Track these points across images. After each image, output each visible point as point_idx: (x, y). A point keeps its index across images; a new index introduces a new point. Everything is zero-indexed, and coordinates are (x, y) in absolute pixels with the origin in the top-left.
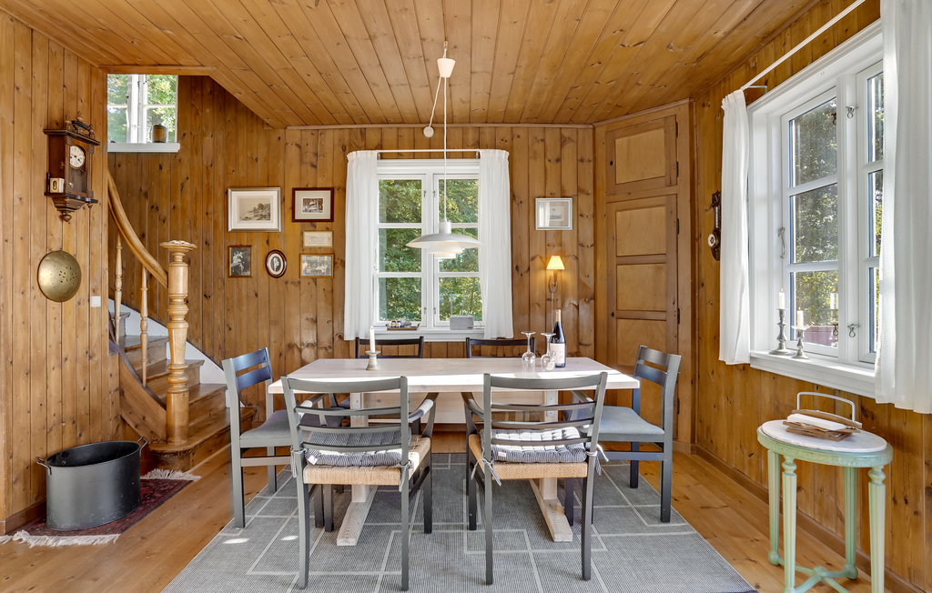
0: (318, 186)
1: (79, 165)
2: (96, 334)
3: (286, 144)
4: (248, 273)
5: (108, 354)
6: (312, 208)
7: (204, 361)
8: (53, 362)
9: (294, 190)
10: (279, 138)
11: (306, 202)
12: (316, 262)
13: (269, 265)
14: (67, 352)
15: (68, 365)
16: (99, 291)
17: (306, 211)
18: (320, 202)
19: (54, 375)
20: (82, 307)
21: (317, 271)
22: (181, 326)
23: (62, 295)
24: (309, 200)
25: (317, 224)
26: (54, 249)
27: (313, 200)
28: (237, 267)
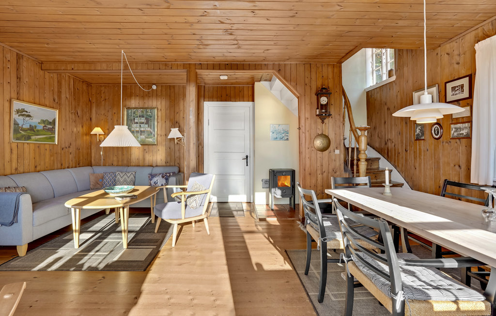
0: (461, 77)
1: (325, 103)
2: (338, 164)
3: (441, 56)
4: (423, 138)
5: (343, 172)
6: (457, 92)
7: (403, 184)
8: (319, 172)
9: (446, 83)
10: (437, 54)
11: (453, 89)
12: (460, 128)
13: (433, 132)
14: (325, 168)
15: (325, 174)
16: (339, 148)
17: (453, 95)
18: (462, 86)
19: (320, 177)
20: (331, 154)
21: (461, 134)
22: (363, 163)
23: (323, 150)
24: (455, 87)
25: (461, 102)
26: (320, 134)
27: (457, 87)
28: (418, 134)
